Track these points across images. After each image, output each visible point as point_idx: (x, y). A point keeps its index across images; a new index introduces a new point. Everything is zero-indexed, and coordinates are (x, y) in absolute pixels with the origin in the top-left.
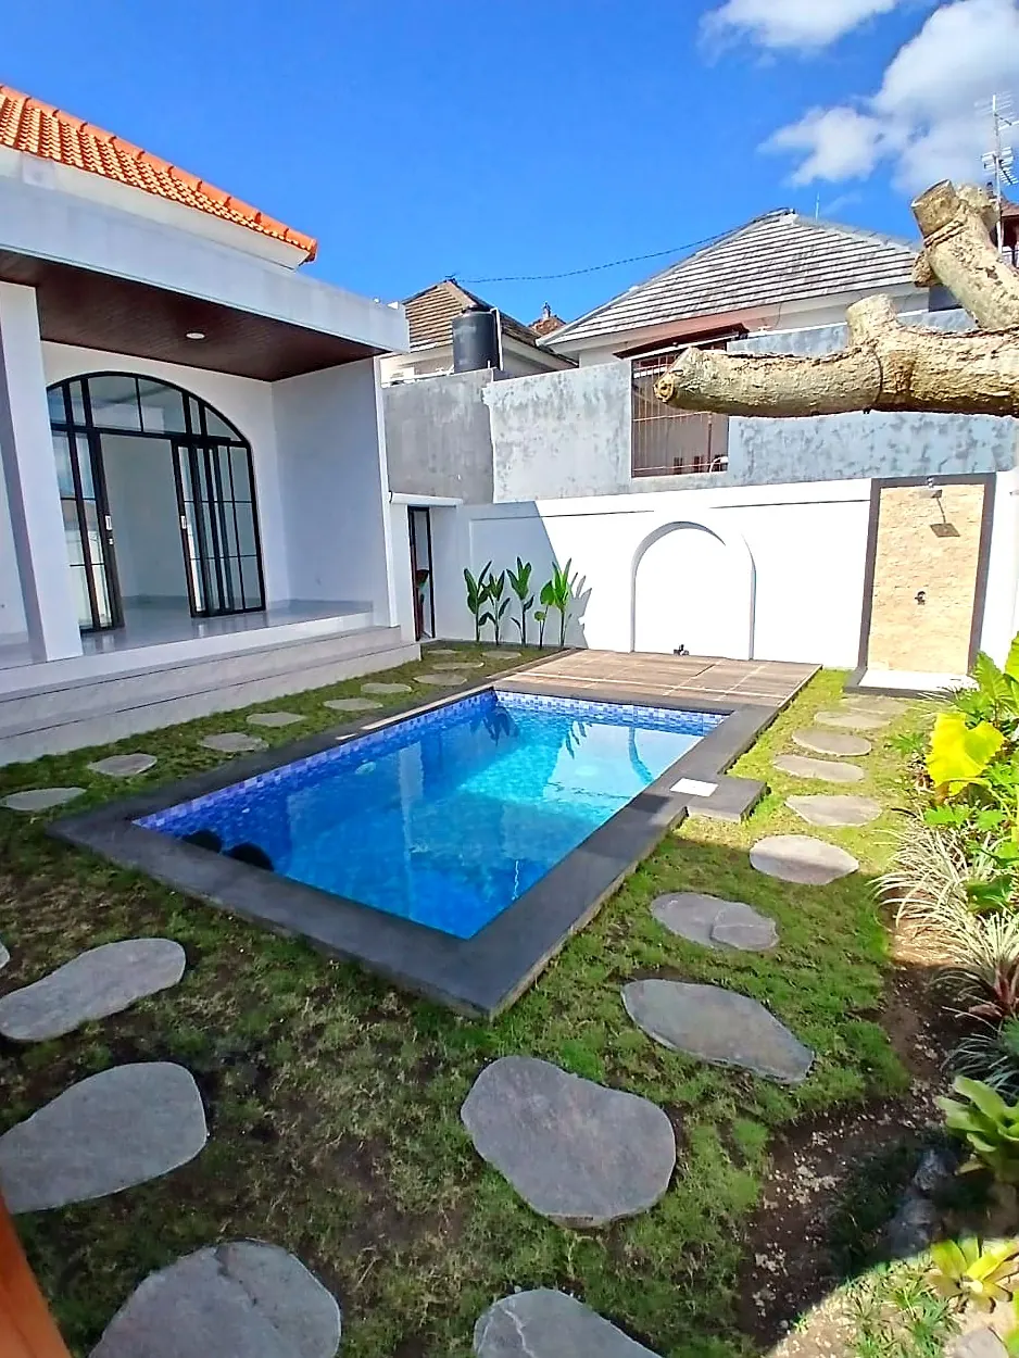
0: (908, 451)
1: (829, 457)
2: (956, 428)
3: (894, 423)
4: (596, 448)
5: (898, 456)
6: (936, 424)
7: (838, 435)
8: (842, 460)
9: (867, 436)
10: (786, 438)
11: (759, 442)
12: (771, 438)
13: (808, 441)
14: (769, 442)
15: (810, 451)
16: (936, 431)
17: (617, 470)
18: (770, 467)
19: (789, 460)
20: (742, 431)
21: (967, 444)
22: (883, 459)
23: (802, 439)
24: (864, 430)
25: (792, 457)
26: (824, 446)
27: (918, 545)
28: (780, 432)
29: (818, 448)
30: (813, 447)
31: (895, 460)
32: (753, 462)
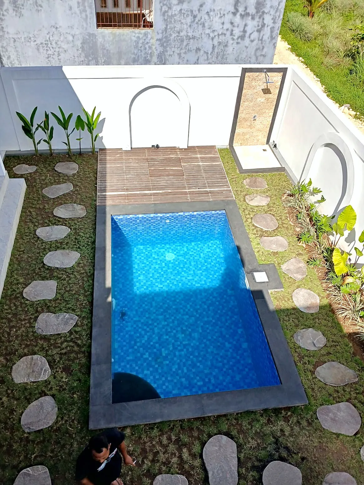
0: (238, 27)
1: (204, 26)
2: (258, 17)
3: (233, 12)
4: (71, 8)
5: (234, 29)
6: (250, 14)
7: (209, 15)
8: (209, 28)
9: (221, 17)
10: (184, 14)
11: (170, 14)
12: (176, 12)
13: (195, 17)
14: (175, 15)
15: (195, 22)
16: (250, 17)
17: (87, 24)
18: (176, 29)
19: (185, 26)
20: (162, 7)
21: (262, 25)
22: (227, 30)
23: (192, 16)
24: (220, 14)
25: (187, 24)
26: (202, 20)
27: (256, 97)
28: (181, 10)
29: (199, 21)
30: (197, 20)
31: (232, 31)
32: (167, 25)
